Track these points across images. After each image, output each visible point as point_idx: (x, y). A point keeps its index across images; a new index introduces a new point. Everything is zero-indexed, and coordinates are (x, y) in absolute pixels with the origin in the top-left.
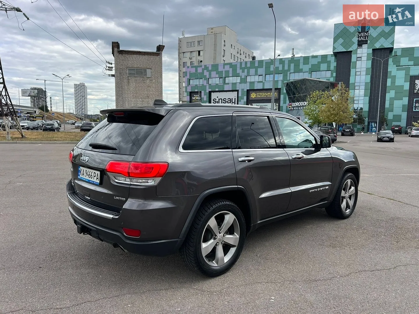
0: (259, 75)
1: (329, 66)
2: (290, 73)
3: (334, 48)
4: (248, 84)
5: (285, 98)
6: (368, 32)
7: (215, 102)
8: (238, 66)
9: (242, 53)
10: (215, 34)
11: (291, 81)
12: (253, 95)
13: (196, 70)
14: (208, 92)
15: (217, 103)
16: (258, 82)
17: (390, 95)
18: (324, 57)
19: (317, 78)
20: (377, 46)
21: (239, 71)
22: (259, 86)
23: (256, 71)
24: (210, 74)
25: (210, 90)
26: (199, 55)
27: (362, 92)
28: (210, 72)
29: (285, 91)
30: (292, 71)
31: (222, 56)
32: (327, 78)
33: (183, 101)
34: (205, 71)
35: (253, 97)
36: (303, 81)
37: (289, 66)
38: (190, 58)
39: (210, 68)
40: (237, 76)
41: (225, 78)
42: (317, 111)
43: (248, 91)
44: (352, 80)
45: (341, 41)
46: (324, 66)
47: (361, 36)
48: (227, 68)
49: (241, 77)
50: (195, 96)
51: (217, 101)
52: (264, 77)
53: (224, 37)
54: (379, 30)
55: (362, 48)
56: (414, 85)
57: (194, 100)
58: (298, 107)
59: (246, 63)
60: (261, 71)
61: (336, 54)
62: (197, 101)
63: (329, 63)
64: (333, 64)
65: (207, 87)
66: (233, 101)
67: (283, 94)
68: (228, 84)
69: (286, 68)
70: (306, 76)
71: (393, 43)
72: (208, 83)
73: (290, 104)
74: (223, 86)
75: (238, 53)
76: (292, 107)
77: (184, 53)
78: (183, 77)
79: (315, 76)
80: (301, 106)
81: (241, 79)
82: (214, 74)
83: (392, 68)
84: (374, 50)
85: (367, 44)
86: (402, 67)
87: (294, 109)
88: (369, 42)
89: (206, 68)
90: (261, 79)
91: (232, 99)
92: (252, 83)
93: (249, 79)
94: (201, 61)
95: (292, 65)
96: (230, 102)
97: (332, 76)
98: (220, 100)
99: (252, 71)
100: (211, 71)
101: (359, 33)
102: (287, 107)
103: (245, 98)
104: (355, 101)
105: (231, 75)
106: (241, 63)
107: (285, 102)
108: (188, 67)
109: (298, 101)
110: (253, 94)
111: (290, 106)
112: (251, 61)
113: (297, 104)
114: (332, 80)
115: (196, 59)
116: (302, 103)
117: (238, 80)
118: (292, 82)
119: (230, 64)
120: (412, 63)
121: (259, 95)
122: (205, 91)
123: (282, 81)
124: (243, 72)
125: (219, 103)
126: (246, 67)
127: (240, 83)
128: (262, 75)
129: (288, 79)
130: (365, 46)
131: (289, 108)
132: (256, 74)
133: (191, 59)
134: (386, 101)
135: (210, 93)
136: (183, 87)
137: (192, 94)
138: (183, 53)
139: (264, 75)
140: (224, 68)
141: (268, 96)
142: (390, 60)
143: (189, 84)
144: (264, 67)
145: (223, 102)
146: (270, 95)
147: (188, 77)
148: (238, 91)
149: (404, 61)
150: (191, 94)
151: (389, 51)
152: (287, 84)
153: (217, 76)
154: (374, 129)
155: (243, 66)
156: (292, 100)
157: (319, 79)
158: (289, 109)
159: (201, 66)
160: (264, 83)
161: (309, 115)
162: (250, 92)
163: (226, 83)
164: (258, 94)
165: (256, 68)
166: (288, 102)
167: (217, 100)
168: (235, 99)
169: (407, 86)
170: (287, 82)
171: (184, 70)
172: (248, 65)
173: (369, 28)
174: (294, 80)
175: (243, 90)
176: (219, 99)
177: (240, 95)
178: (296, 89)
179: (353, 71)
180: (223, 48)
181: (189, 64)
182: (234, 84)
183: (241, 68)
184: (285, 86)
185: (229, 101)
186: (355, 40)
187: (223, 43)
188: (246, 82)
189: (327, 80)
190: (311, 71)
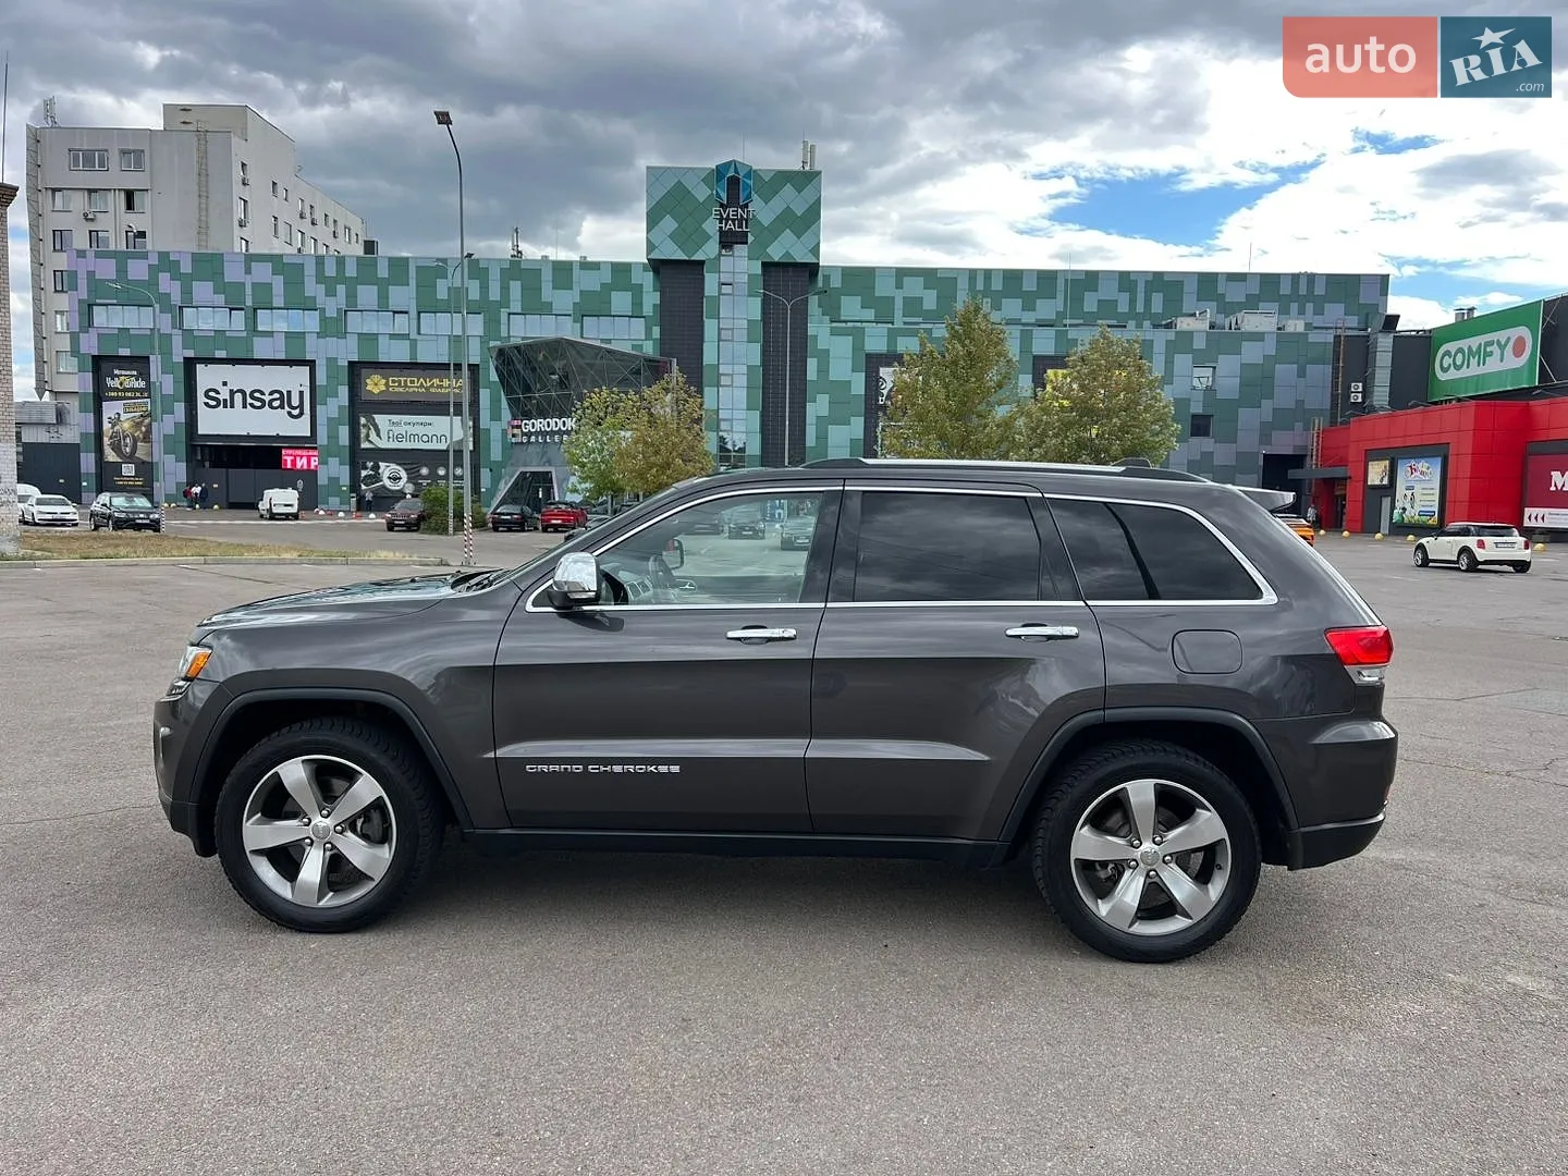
0: (395, 312)
1: (637, 303)
2: (509, 314)
3: (651, 247)
4: (352, 341)
5: (495, 402)
6: (746, 206)
7: (213, 403)
8: (310, 270)
9: (319, 218)
10: (202, 134)
11: (513, 341)
12: (375, 385)
13: (122, 271)
14: (178, 359)
15: (225, 406)
16: (393, 336)
17: (817, 408)
18: (621, 270)
19: (602, 340)
20: (776, 253)
21: (312, 288)
22: (398, 353)
23: (383, 298)
24: (187, 292)
25: (190, 354)
26: (130, 206)
27: (741, 395)
28: (187, 282)
29: (494, 377)
30: (516, 306)
31: (236, 223)
32: (635, 343)
33: (55, 394)
34: (164, 277)
35: (376, 391)
36: (557, 347)
37: (505, 289)
38: (85, 215)
39: (186, 268)
40: (308, 306)
41: (255, 310)
42: (605, 453)
43: (354, 367)
44: (709, 357)
45: (669, 224)
46: (621, 301)
47: (727, 219)
48: (263, 272)
49: (323, 310)
50: (118, 376)
51: (225, 400)
52: (415, 322)
53: (239, 150)
54: (777, 205)
55: (732, 255)
56: (878, 381)
57: (116, 390)
58: (544, 434)
59: (341, 261)
60: (402, 296)
61: (658, 266)
62: (129, 394)
63: (637, 291)
64: (651, 299)
65: (177, 341)
66: (295, 402)
67: (489, 385)
68: (270, 334)
69: (495, 294)
70: (567, 330)
71: (816, 250)
72: (178, 322)
73: (516, 423)
74: (248, 342)
75: (302, 217)
76: (524, 434)
77: (54, 190)
78: (56, 291)
79: (595, 333)
80: (552, 433)
81: (324, 320)
82: (203, 290)
83: (818, 327)
84: (767, 266)
85: (746, 243)
86: (844, 325)
87: (529, 442)
88: (750, 238)
89: (166, 263)
90: (402, 324)
91: (289, 392)
92: (368, 339)
93: (356, 323)
94: (142, 234)
95: (516, 287)
96: (282, 406)
97: (648, 336)
98: (238, 397)
99: (367, 295)
100: (192, 277)
101: (722, 205)
102: (504, 432)
103: (344, 391)
104: (722, 423)
105: (278, 301)
106: (320, 260)
107: (496, 416)
108: (81, 254)
109: (543, 414)
110: (376, 378)
111: (516, 431)
112: (359, 258)
113: (540, 424)
114: (649, 349)
115: (115, 223)
116: (555, 423)
117: (310, 322)
118: (517, 348)
119: (275, 260)
120: (870, 314)
121: (400, 385)
122: (167, 353)
123: (484, 340)
124: (331, 293)
125: (232, 406)
126: (341, 277)
127: (320, 335)
128: (406, 313)
129: (504, 334)
130: (741, 250)
131: (514, 436)
132: (383, 305)
133: (92, 220)
134: (807, 427)
135: (190, 365)
136: (56, 333)
137: (104, 366)
138: (50, 192)
139: (413, 313)
140: (248, 271)
141: (432, 390)
142: (813, 301)
143: (90, 324)
144: (413, 282)
145: (251, 405)
146: (441, 387)
147: (83, 293)
148: (311, 364)
149: (851, 307)
150: (101, 365)
151: (807, 274)
152: (501, 352)
153: (220, 299)
154: (779, 514)
155: (330, 270)
156: (522, 411)
157: (609, 341)
158: (514, 440)
159: (144, 256)
160: (416, 340)
161: (583, 465)
162: (363, 370)
163: (260, 329)
164: (393, 381)
165: (383, 287)
166: (506, 414)
167: (224, 395)
168: (301, 393)
169: (858, 385)
170: (499, 343)
171: (61, 261)
172: (351, 271)
173: (749, 196)
174: (523, 338)
175: (331, 361)
176: (232, 393)
177: (321, 379)
178: (534, 370)
179: (710, 326)
180: (238, 189)
181: (80, 241)
182: (295, 338)
183: (321, 277)
184: (494, 356)
185: (276, 399)
186: (712, 226)
187: (238, 174)
188: (343, 334)
189: (634, 347)
190: (581, 314)
